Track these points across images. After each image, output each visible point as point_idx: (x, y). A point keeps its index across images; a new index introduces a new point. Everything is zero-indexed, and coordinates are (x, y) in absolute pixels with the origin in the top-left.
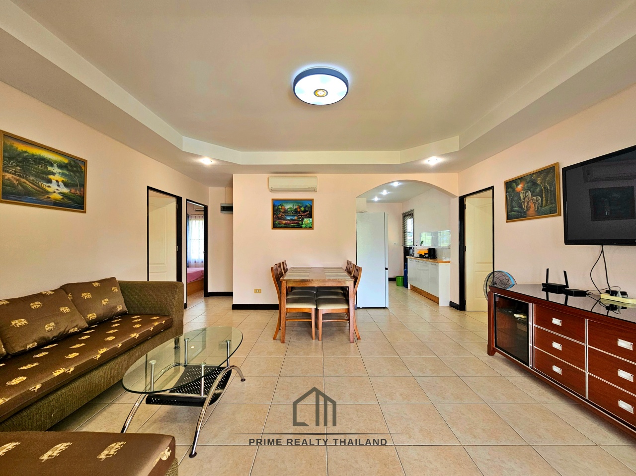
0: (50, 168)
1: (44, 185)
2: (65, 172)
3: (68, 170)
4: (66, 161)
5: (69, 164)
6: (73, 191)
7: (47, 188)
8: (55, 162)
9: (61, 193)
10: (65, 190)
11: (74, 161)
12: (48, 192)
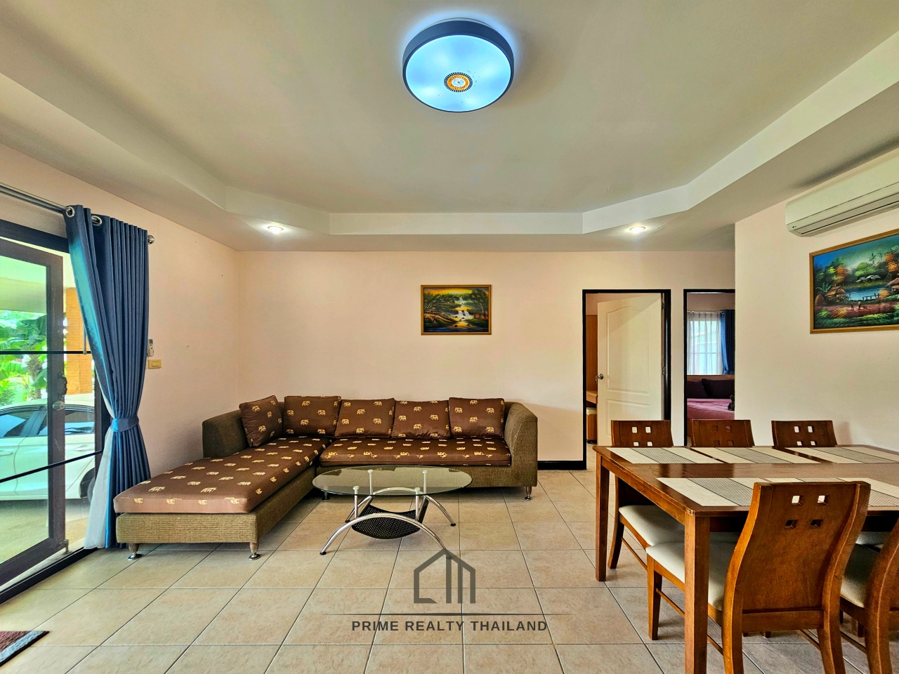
0: (456, 302)
1: (452, 317)
2: (470, 301)
3: (472, 299)
4: (470, 292)
5: (473, 294)
6: (477, 316)
7: (454, 319)
8: (461, 296)
9: (467, 321)
10: (471, 317)
11: (478, 290)
12: (455, 322)
